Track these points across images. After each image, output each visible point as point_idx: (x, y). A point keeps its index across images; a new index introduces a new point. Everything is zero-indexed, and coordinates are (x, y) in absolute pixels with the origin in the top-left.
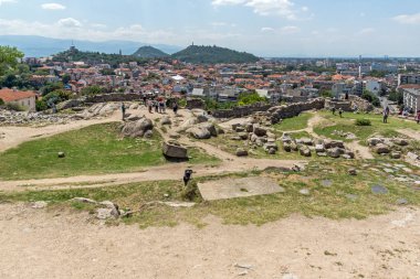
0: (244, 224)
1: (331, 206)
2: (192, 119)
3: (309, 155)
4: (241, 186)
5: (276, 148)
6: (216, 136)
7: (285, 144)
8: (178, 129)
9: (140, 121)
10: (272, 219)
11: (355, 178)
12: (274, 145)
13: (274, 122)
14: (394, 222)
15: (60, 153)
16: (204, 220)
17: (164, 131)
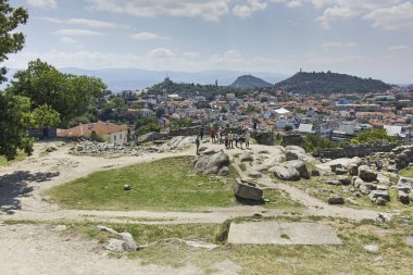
2: (279, 157)
5: (387, 198)
6: (308, 178)
7: (402, 193)
9: (215, 156)
12: (385, 193)
13: (400, 167)
15: (126, 186)
17: (243, 168)
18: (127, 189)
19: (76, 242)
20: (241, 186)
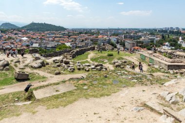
0: (57, 108)
1: (97, 92)
2: (32, 59)
3: (89, 71)
4: (56, 89)
6: (45, 66)
7: (78, 67)
8: (24, 64)
11: (107, 79)
12: (73, 68)
13: (73, 57)
14: (121, 95)
16: (36, 109)
17: (16, 66)
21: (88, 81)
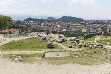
0: (53, 64)
1: (83, 61)
2: (58, 37)
4: (58, 54)
5: (81, 46)
6: (64, 42)
7: (84, 45)
8: (53, 39)
10: (62, 63)
11: (96, 54)
12: (81, 45)
13: (85, 39)
15: (19, 45)
16: (42, 63)
17: (49, 40)
18: (19, 46)
19: (6, 59)
20: (49, 44)
21: (81, 53)
